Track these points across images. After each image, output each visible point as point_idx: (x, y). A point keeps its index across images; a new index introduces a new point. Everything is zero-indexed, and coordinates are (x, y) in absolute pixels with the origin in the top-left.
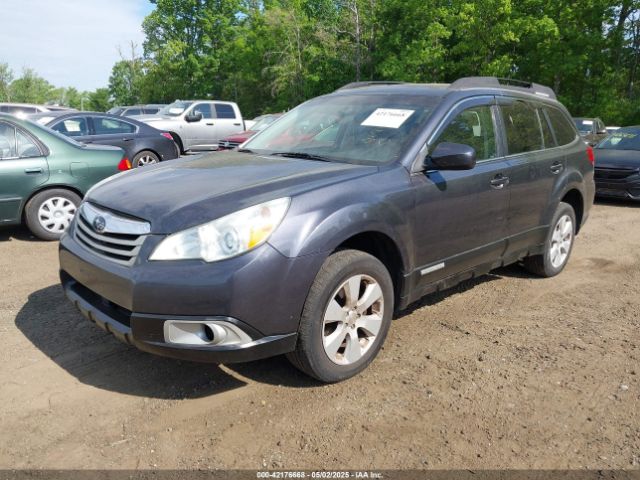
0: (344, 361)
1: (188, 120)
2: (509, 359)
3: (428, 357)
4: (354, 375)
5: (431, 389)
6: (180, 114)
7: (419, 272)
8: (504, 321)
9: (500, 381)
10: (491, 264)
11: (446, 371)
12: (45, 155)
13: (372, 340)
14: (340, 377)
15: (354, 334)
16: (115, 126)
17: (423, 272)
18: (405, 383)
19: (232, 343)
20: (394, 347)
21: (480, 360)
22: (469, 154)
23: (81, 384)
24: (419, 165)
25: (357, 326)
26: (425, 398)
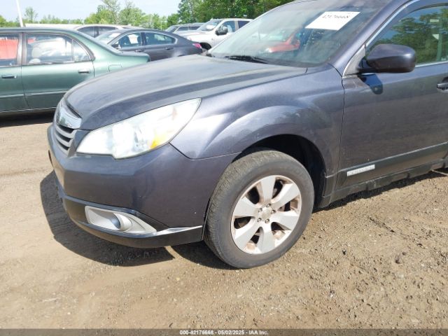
0: (256, 250)
1: (218, 33)
2: (429, 265)
3: (344, 253)
4: (266, 263)
5: (335, 288)
6: (213, 29)
7: (345, 173)
8: (436, 222)
9: (413, 290)
10: (430, 166)
11: (358, 269)
12: (93, 60)
13: (288, 233)
14: (251, 265)
15: (267, 228)
16: (162, 39)
17: (349, 173)
18: (311, 277)
19: (138, 232)
20: (316, 237)
21: (397, 262)
22: (408, 56)
23: (54, 240)
24: (353, 67)
25: (271, 221)
26: (326, 297)
